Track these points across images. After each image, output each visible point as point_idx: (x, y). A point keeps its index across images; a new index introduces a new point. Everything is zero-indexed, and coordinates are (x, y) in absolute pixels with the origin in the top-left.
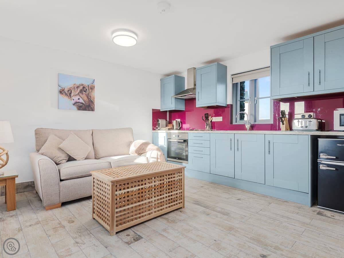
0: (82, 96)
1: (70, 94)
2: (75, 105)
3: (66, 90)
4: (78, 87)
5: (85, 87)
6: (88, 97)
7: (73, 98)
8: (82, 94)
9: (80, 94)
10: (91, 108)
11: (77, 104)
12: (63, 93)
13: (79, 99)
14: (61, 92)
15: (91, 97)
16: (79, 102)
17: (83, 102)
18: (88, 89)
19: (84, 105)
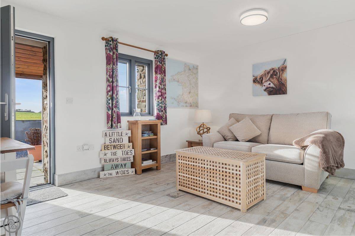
0: (272, 80)
1: (262, 81)
2: (266, 91)
3: (258, 78)
4: (268, 73)
5: (275, 71)
6: (278, 80)
7: (264, 84)
8: (273, 78)
9: (271, 79)
10: (283, 91)
11: (268, 89)
12: (256, 81)
13: (269, 84)
14: (255, 81)
15: (281, 79)
16: (270, 87)
17: (274, 87)
18: (278, 72)
19: (274, 90)
